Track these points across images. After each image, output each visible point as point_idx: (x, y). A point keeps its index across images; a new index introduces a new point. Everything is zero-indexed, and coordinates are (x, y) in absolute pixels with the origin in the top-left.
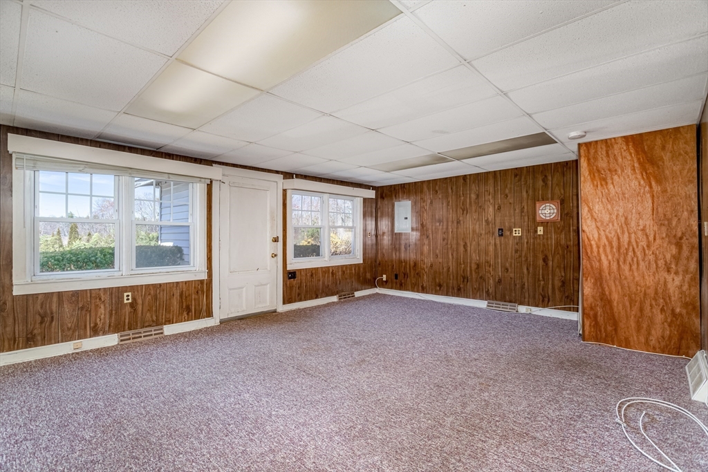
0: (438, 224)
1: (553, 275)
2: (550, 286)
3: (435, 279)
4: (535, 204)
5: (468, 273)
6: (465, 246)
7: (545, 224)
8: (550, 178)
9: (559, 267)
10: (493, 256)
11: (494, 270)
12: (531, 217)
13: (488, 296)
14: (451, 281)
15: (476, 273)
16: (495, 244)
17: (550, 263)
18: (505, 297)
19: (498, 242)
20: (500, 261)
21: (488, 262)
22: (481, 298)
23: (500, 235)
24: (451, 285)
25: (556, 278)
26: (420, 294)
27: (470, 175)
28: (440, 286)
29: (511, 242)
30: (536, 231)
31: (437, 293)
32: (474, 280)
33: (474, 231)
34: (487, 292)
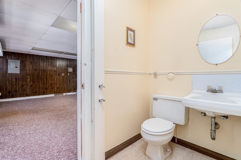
0: (35, 71)
1: (71, 85)
2: (71, 87)
3: (33, 90)
4: (67, 68)
5: (48, 87)
6: (47, 78)
7: (70, 73)
8: (71, 62)
9: (72, 83)
10: (56, 81)
11: (57, 85)
12: (66, 71)
13: (55, 93)
14: (41, 90)
15: (50, 86)
16: (57, 77)
17: (71, 82)
18: (59, 92)
19: (58, 77)
20: (58, 82)
21: (54, 83)
22: (52, 94)
23: (58, 75)
24: (41, 91)
25: (72, 85)
26: (25, 97)
27: (49, 56)
28: (36, 93)
29: (61, 77)
30: (68, 74)
31: (34, 95)
32: (50, 88)
33: (50, 74)
34: (54, 92)
